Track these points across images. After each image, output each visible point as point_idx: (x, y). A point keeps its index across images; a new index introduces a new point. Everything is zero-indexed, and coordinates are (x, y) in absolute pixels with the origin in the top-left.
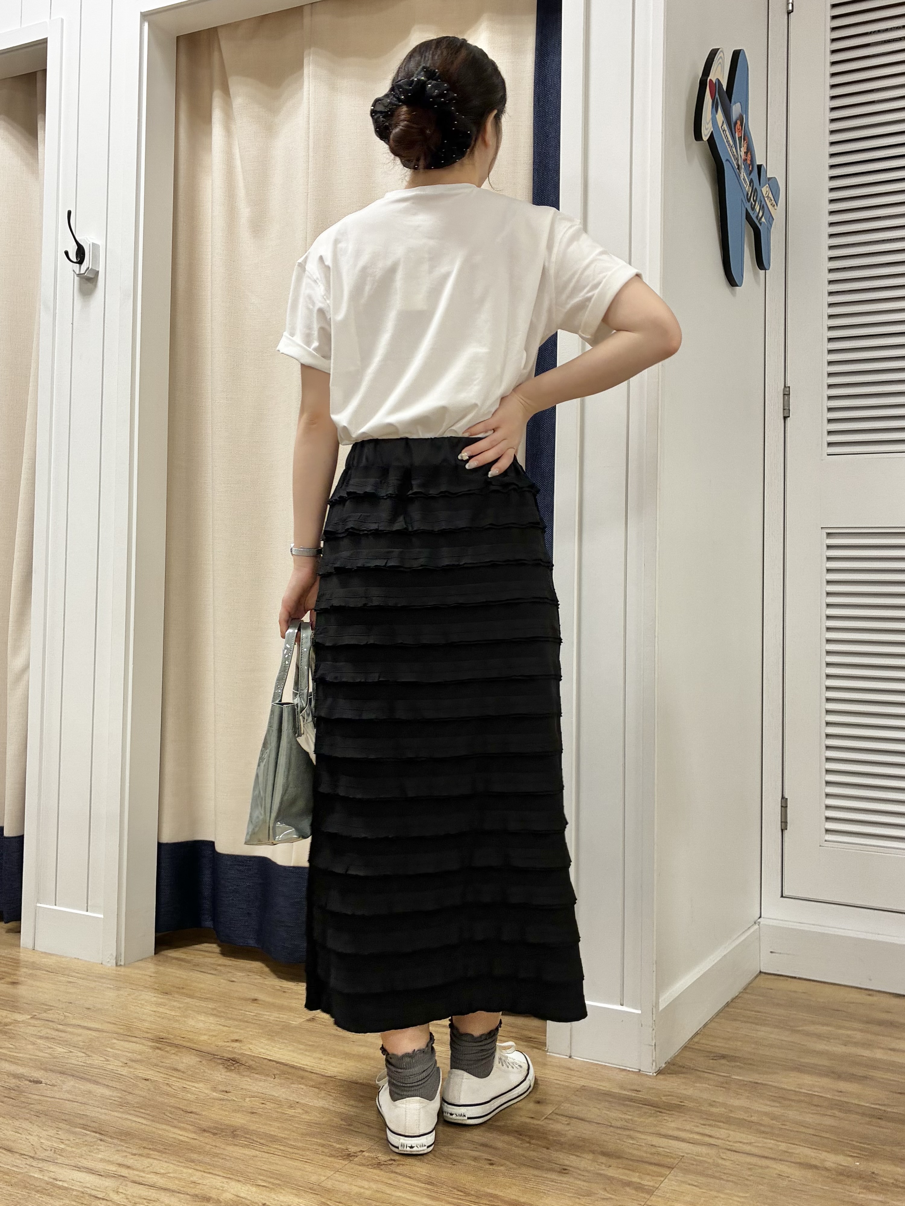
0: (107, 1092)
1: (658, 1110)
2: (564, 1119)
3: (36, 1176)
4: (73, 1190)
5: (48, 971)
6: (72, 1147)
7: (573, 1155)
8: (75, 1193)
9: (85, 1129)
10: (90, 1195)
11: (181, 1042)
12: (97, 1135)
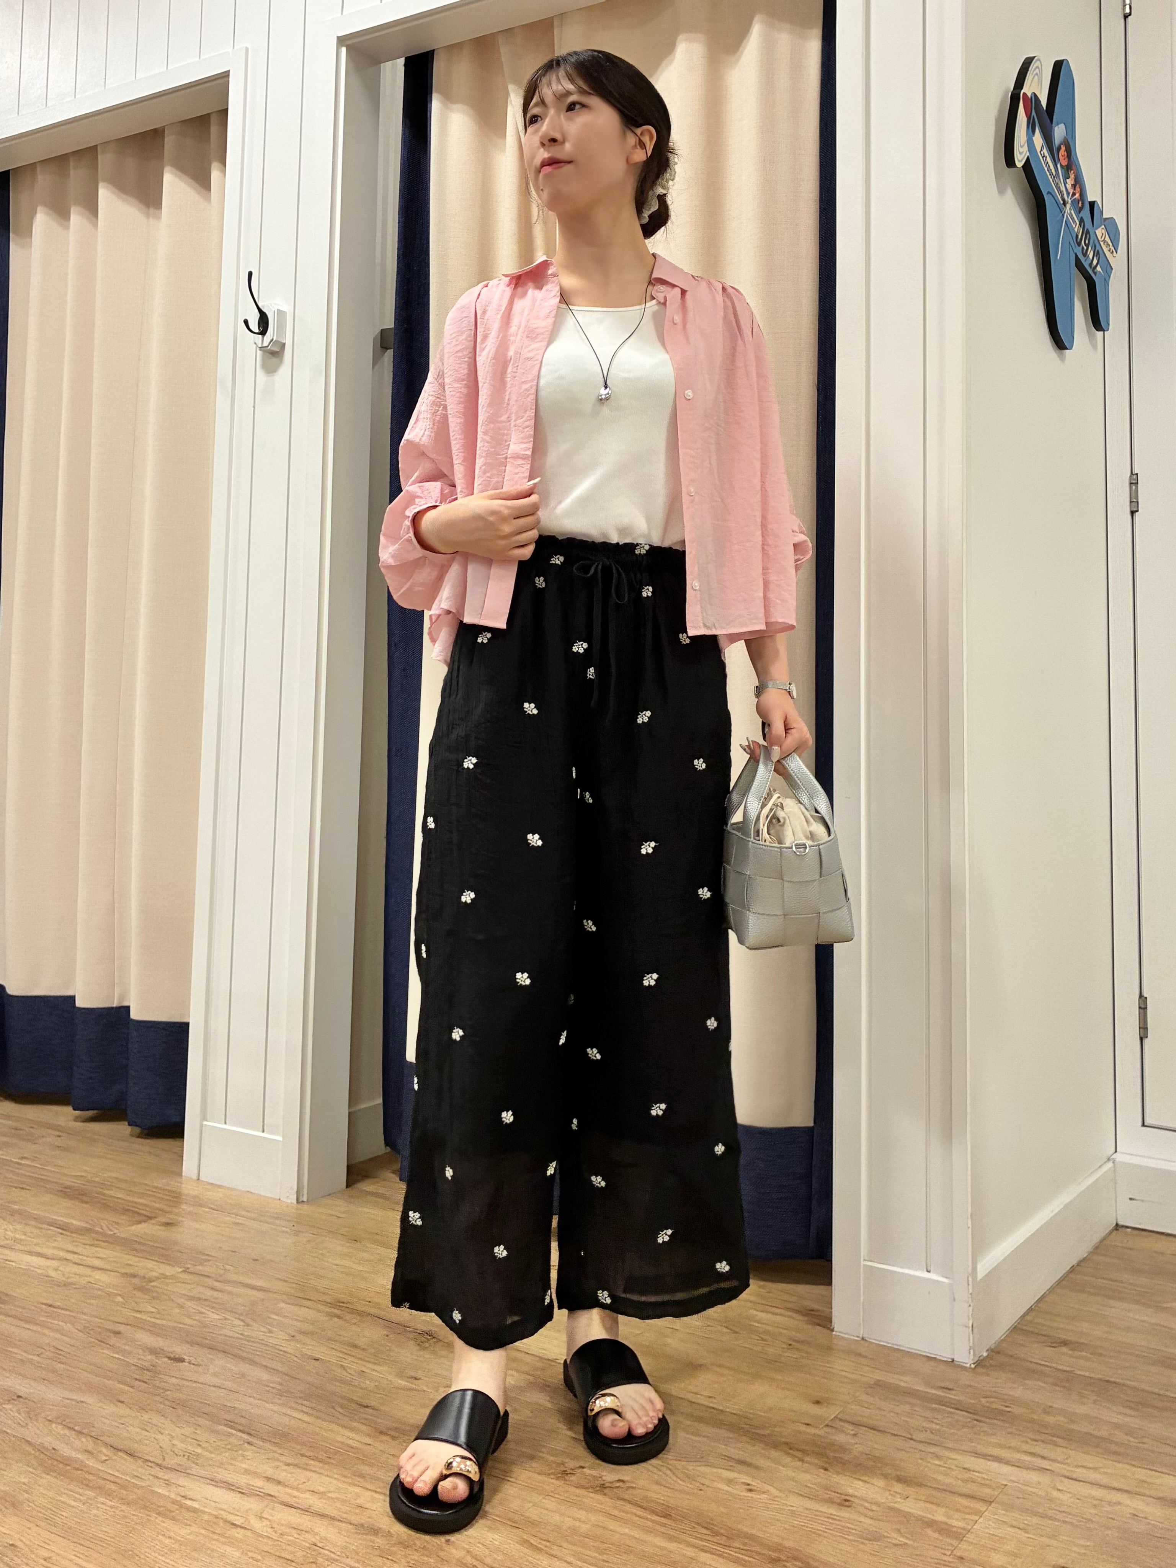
0: (265, 1376)
1: (976, 1417)
2: (851, 1427)
3: (160, 1491)
4: (204, 1512)
5: (211, 1208)
6: (211, 1452)
7: (859, 1479)
8: (206, 1517)
9: (232, 1428)
10: (226, 1521)
11: (367, 1309)
12: (245, 1436)
